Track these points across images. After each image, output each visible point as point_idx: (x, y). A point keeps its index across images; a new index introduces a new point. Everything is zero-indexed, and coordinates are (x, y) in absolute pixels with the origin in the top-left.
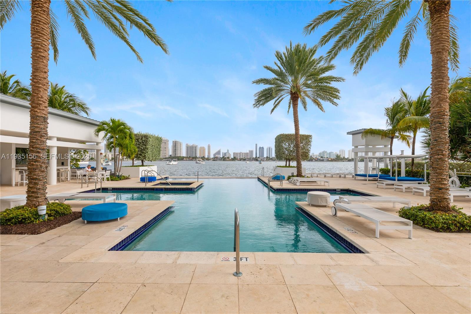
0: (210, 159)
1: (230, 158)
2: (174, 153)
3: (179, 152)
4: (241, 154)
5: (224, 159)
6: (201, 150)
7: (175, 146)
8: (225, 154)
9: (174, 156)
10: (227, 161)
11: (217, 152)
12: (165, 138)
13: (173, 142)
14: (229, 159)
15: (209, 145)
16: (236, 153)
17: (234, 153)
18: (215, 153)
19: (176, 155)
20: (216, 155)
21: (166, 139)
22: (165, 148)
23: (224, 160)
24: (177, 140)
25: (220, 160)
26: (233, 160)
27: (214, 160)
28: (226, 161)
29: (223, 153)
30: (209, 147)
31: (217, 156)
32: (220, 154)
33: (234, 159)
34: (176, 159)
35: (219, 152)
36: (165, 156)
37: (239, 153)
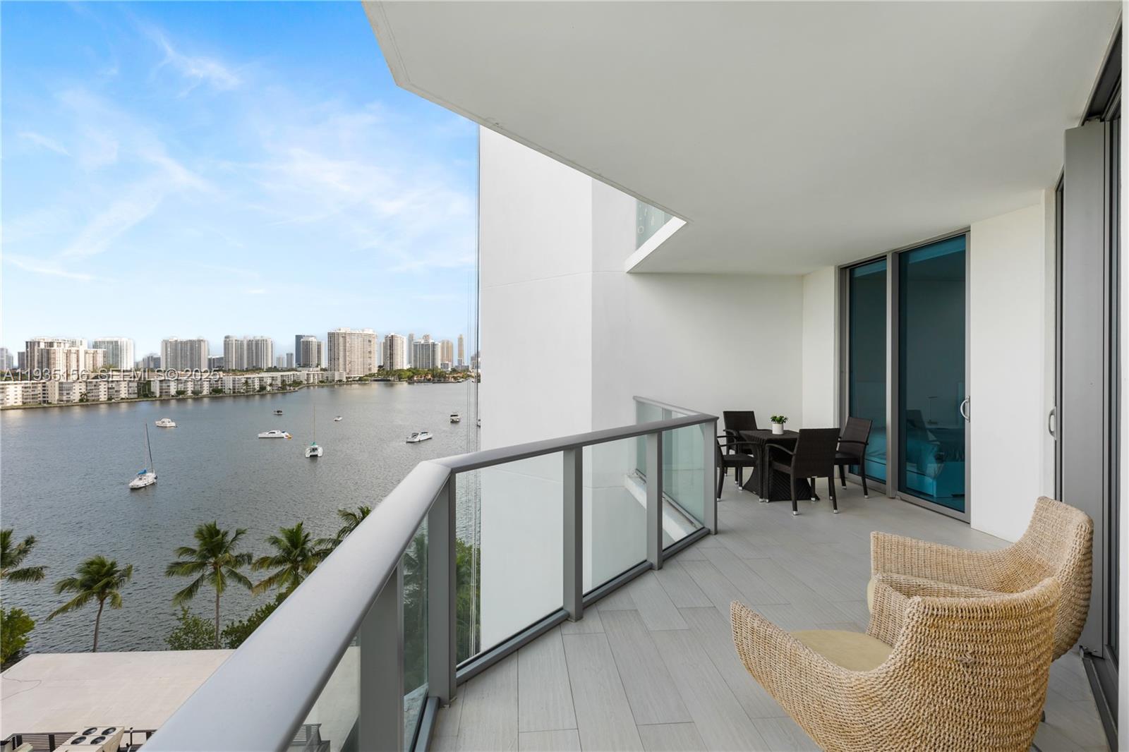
3: (397, 358)
7: (390, 346)
9: (389, 368)
13: (386, 337)
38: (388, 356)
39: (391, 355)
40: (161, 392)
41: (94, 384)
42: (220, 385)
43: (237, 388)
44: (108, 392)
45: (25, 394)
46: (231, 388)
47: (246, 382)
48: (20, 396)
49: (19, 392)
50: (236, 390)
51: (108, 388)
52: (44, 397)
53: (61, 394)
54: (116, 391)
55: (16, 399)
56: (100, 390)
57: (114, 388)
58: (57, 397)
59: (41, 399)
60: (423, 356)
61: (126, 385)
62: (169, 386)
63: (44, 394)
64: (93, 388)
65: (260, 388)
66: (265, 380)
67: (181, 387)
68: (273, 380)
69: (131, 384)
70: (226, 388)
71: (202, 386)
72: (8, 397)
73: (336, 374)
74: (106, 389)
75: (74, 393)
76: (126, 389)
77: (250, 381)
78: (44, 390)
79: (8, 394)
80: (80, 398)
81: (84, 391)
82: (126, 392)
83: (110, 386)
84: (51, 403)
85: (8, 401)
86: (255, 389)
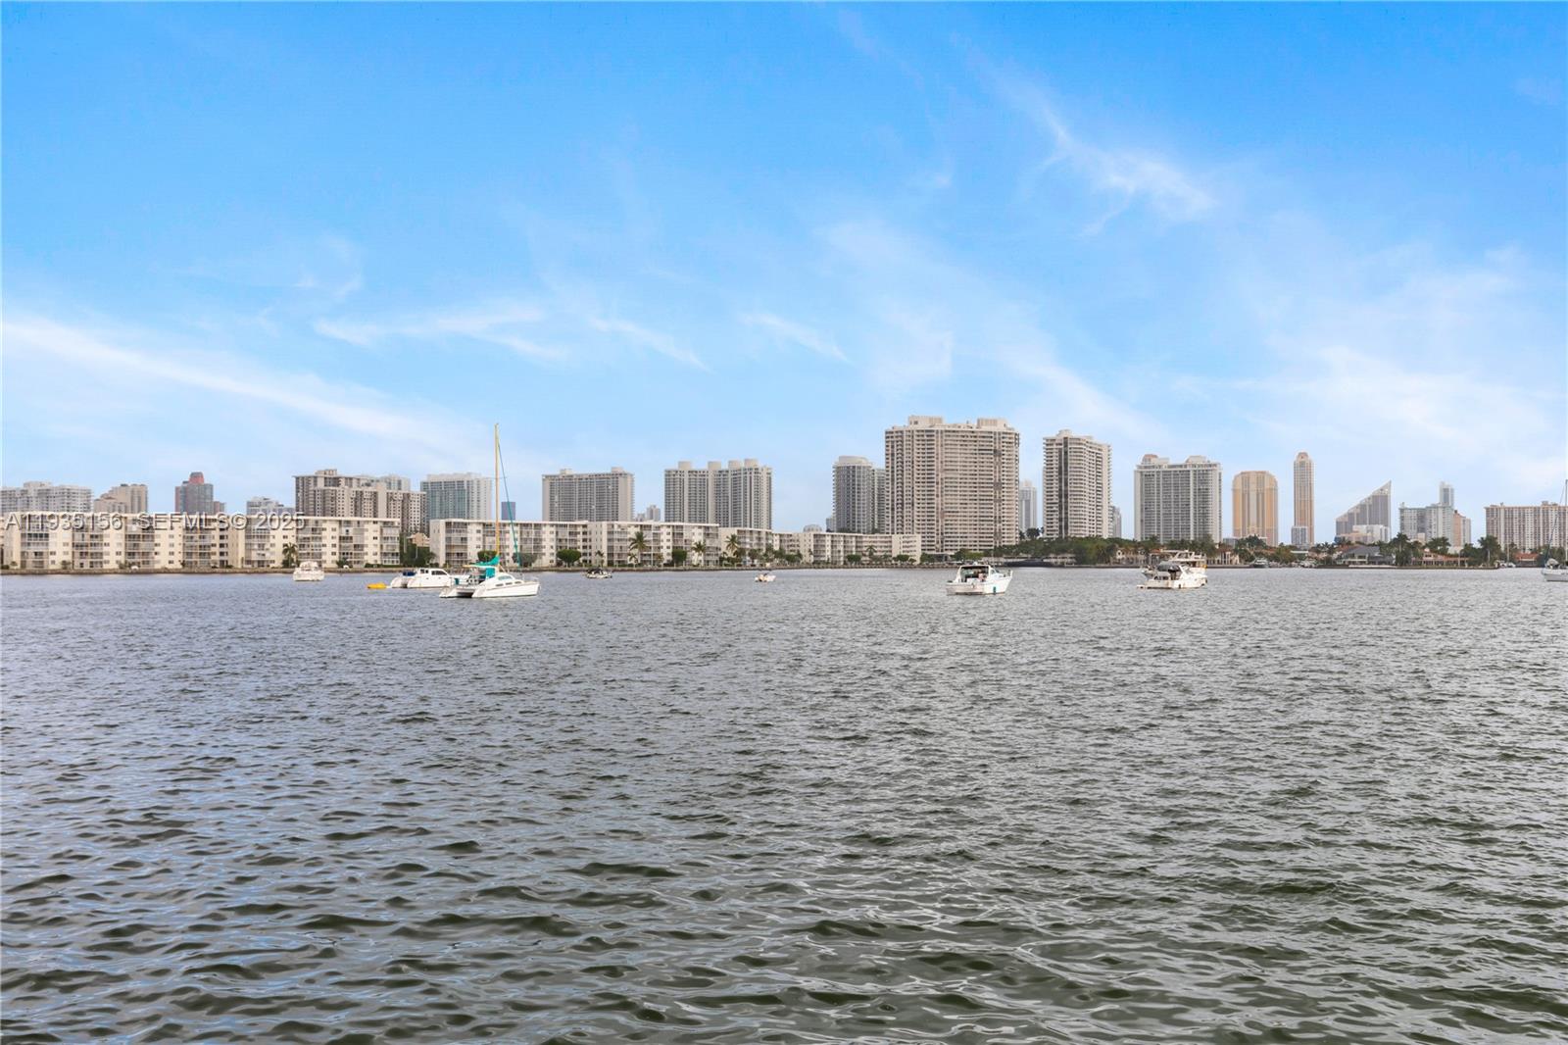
0: (1302, 557)
1: (1451, 550)
2: (1056, 516)
3: (1087, 509)
4: (1553, 516)
5: (1403, 553)
6: (1246, 495)
7: (1063, 470)
8: (1422, 515)
9: (1055, 536)
10: (1429, 565)
11: (1362, 507)
12: (994, 422)
13: (1050, 442)
14: (1444, 552)
15: (1303, 455)
16: (1509, 511)
17: (1491, 512)
18: (1350, 515)
19: (1071, 533)
20: (1355, 528)
21: (1000, 428)
22: (998, 485)
23: (1403, 562)
24: (1075, 434)
25: (1372, 561)
26: (1473, 564)
27: (1328, 563)
28: (1419, 565)
29: (1402, 510)
30: (1303, 470)
31: (1361, 530)
32: (1386, 522)
33: (1484, 555)
34: (1068, 558)
35: (1376, 507)
36: (998, 535)
37: (1536, 510)
38: (1055, 499)
39: (1063, 495)
40: (448, 554)
41: (311, 525)
42: (580, 544)
43: (616, 551)
44: (340, 546)
45: (187, 544)
46: (605, 551)
47: (640, 537)
48: (178, 548)
49: (178, 540)
50: (616, 558)
51: (340, 537)
52: (222, 554)
53: (249, 547)
54: (355, 546)
55: (172, 553)
56: (324, 542)
57: (351, 538)
58: (242, 553)
59: (217, 558)
60: (1167, 507)
61: (378, 534)
62: (464, 539)
63: (222, 546)
64: (309, 535)
65: (674, 554)
66: (686, 535)
67: (492, 542)
68: (707, 535)
69: (388, 532)
70: (594, 550)
71: (538, 541)
72: (157, 549)
73: (896, 539)
74: (336, 541)
75: (272, 545)
76: (377, 542)
77: (648, 536)
78: (222, 537)
79: (157, 541)
80: (283, 557)
81: (291, 541)
82: (378, 550)
83: (344, 534)
84: (230, 567)
85: (157, 557)
86: (660, 557)
